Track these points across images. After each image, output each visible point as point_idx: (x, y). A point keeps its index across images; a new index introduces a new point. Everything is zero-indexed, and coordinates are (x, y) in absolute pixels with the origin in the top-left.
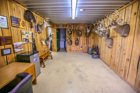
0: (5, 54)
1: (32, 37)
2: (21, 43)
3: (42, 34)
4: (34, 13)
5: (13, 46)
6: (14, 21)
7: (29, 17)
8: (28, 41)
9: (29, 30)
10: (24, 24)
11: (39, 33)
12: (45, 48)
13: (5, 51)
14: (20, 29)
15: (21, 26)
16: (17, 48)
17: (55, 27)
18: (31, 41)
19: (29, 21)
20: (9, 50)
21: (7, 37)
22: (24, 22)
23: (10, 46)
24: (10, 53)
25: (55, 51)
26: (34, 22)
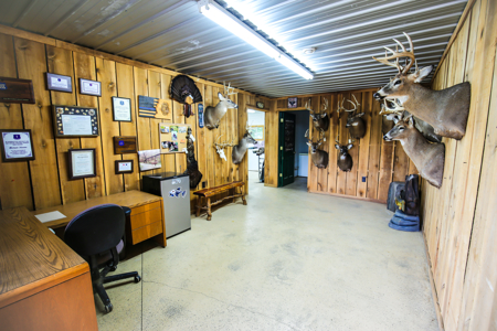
0: (120, 170)
1: (187, 138)
2: (156, 151)
3: (223, 131)
4: (197, 80)
5: (138, 156)
6: (145, 104)
7: (181, 91)
8: (176, 149)
9: (180, 122)
10: (167, 108)
11: (210, 129)
12: (232, 170)
13: (121, 165)
14: (156, 121)
15: (160, 115)
16: (145, 161)
17: (276, 109)
18: (183, 148)
19: (181, 99)
20: (129, 164)
21: (127, 138)
22: (167, 104)
23: (132, 156)
24: (130, 169)
25: (272, 182)
26: (194, 102)
